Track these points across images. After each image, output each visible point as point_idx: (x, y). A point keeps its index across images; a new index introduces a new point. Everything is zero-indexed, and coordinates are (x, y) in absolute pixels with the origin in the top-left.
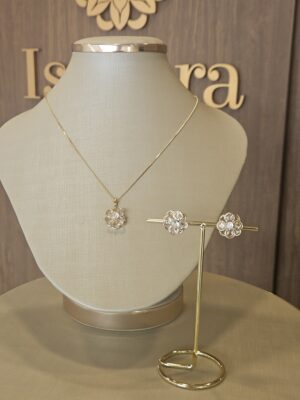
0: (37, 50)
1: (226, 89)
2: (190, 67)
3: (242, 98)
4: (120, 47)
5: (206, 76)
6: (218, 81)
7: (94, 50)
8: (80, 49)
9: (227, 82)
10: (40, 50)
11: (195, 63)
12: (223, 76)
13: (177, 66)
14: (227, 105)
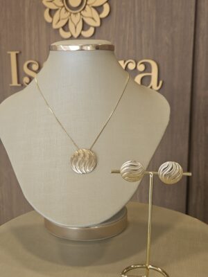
0: (18, 52)
1: (150, 77)
2: (125, 62)
3: (161, 82)
4: (82, 46)
5: (136, 68)
6: (144, 72)
7: (65, 50)
8: (56, 49)
9: (151, 72)
10: (20, 52)
11: (129, 59)
12: (148, 68)
14: (151, 87)
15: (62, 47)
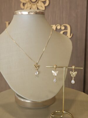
0: (9, 22)
1: (67, 32)
2: (56, 25)
3: (72, 34)
5: (61, 28)
6: (64, 30)
7: (20, 14)
11: (57, 24)
12: (66, 28)
13: (52, 25)
14: (68, 36)
15: (20, 13)
